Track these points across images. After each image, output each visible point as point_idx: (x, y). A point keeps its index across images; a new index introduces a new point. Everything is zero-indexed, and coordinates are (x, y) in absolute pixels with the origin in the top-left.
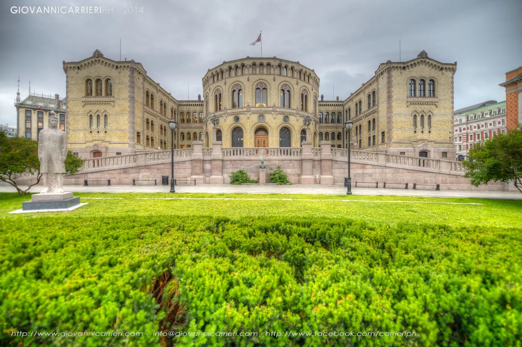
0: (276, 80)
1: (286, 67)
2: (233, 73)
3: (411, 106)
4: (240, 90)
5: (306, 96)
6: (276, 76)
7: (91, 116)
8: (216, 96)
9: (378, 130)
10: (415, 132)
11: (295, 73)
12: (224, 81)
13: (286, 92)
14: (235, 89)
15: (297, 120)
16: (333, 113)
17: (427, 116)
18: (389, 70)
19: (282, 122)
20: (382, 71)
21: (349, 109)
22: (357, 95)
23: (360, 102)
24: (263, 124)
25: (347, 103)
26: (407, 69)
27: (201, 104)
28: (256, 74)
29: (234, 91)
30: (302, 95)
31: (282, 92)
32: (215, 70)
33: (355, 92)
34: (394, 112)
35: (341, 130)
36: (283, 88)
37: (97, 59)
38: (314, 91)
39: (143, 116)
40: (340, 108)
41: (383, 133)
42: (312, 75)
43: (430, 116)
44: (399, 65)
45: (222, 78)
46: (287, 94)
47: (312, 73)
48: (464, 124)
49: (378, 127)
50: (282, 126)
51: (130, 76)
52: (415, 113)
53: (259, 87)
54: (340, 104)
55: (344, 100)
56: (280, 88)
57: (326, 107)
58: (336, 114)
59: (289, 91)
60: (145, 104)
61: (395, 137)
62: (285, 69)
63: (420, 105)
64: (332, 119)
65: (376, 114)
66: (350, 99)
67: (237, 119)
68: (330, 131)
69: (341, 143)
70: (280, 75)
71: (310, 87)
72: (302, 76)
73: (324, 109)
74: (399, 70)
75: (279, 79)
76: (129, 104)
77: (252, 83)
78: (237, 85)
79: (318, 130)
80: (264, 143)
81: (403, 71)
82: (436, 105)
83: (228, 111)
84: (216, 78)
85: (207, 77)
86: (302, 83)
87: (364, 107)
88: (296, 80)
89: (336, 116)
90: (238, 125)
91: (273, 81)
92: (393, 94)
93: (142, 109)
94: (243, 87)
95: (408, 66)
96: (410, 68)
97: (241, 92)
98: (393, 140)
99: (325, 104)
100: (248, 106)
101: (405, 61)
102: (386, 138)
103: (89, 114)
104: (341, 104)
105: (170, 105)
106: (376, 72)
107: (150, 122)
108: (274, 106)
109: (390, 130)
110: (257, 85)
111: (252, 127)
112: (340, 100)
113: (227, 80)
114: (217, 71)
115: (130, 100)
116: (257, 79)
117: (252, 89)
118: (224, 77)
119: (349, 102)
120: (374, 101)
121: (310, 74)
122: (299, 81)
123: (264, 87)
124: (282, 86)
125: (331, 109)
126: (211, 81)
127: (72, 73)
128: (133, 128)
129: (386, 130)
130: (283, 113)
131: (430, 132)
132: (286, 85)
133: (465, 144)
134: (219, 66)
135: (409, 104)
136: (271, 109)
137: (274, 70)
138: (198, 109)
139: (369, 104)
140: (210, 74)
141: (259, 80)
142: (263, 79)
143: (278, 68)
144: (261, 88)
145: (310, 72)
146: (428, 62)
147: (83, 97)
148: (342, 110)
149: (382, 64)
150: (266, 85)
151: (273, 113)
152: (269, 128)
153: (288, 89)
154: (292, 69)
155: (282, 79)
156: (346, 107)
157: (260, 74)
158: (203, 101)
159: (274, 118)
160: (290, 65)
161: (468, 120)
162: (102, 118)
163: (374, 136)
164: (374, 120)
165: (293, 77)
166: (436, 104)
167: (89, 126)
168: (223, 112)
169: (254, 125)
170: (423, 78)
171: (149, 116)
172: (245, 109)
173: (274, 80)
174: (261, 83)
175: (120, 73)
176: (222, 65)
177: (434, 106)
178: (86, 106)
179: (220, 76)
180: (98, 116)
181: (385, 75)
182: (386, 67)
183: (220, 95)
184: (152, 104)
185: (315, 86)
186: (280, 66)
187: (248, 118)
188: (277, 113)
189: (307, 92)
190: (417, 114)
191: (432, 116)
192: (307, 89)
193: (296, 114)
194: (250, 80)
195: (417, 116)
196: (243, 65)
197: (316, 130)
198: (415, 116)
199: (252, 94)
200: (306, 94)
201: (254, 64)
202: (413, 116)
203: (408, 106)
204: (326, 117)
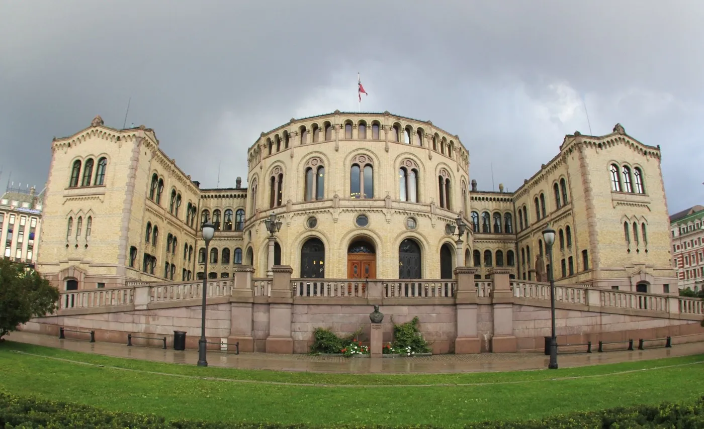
0: (390, 150)
1: (408, 129)
2: (309, 137)
3: (619, 207)
4: (320, 167)
5: (447, 181)
6: (390, 144)
7: (71, 218)
8: (273, 179)
9: (576, 247)
10: (629, 251)
11: (425, 140)
12: (288, 152)
13: (410, 171)
14: (310, 165)
15: (433, 226)
16: (497, 214)
17: (641, 225)
18: (579, 146)
19: (405, 229)
20: (570, 146)
21: (525, 208)
22: (536, 183)
23: (542, 196)
24: (366, 232)
25: (519, 196)
26: (603, 148)
27: (241, 193)
28: (351, 139)
29: (309, 169)
30: (440, 178)
31: (402, 172)
32: (274, 134)
33: (532, 178)
34: (598, 216)
35: (512, 247)
36: (405, 166)
37: (94, 129)
38: (461, 172)
39: (143, 217)
40: (508, 206)
41: (585, 252)
42: (456, 144)
44: (593, 141)
45: (287, 146)
46: (412, 176)
47: (455, 141)
48: (676, 239)
49: (576, 241)
50: (403, 237)
51: (134, 151)
52: (625, 219)
53: (357, 162)
54: (507, 197)
55: (513, 191)
56: (398, 166)
57: (483, 203)
58: (503, 215)
59: (415, 171)
60: (148, 196)
61: (602, 260)
62: (406, 133)
63: (630, 207)
64: (496, 226)
65: (570, 218)
66: (524, 190)
67: (312, 222)
68: (493, 247)
69: (515, 272)
70: (398, 141)
71: (452, 165)
72: (439, 145)
73: (481, 206)
74: (594, 148)
75: (395, 149)
76: (125, 197)
77: (344, 156)
78: (315, 158)
79: (471, 245)
80: (367, 271)
81: (599, 150)
82: (648, 208)
83: (296, 208)
84: (274, 147)
85: (259, 146)
86: (437, 158)
87: (550, 205)
88: (427, 151)
89: (503, 219)
90: (314, 233)
91: (384, 151)
92: (591, 185)
93: (143, 206)
94: (326, 162)
95: (604, 143)
96: (608, 146)
97: (321, 171)
98: (601, 266)
99: (481, 197)
100: (335, 197)
101: (599, 135)
102: (589, 262)
103: (69, 217)
104: (510, 198)
105: (188, 197)
106: (561, 147)
107: (153, 227)
108: (388, 197)
109: (595, 247)
110: (355, 158)
111: (343, 238)
112: (505, 191)
113: (296, 150)
114: (277, 136)
115: (128, 191)
116: (354, 148)
117: (344, 165)
118: (290, 144)
119: (522, 194)
120: (564, 195)
121: (451, 142)
122: (433, 154)
123: (367, 162)
124: (402, 163)
125: (491, 206)
126: (265, 152)
127: (60, 153)
128: (127, 238)
129: (588, 248)
130: (405, 212)
131: (646, 251)
132: (409, 160)
133: (681, 270)
134: (283, 127)
135: (615, 202)
136: (382, 203)
137: (386, 134)
138: (235, 204)
139: (557, 200)
140: (263, 141)
141: (358, 149)
142: (365, 149)
143: (394, 130)
144: (362, 165)
145: (452, 139)
146: (628, 142)
147: (66, 189)
148: (512, 209)
149: (568, 136)
150: (370, 158)
151: (385, 210)
152: (377, 240)
153: (414, 167)
154: (420, 132)
155: (400, 149)
156: (519, 204)
157: (359, 140)
158: (245, 190)
159: (388, 221)
160: (415, 127)
161: (680, 234)
162: (85, 221)
163: (571, 258)
164: (568, 228)
165: (421, 146)
166: (648, 205)
167: (66, 236)
168: (284, 209)
169: (348, 233)
170: (626, 164)
171: (153, 216)
172: (329, 204)
173: (387, 151)
174: (362, 155)
175: (120, 147)
176: (288, 124)
177: (647, 210)
178: (67, 202)
179: (283, 144)
180: (80, 218)
181: (576, 153)
182: (574, 142)
183: (281, 176)
184: (159, 195)
185: (463, 163)
186: (397, 127)
187: (335, 221)
188: (393, 211)
189: (449, 175)
190: (628, 221)
191: (646, 225)
192: (448, 169)
193: (430, 215)
194: (340, 150)
195: (629, 224)
196: (328, 125)
197: (468, 245)
198: (626, 224)
199: (343, 175)
200: (447, 177)
201: (349, 123)
202: (623, 224)
203: (614, 208)
204: (485, 222)
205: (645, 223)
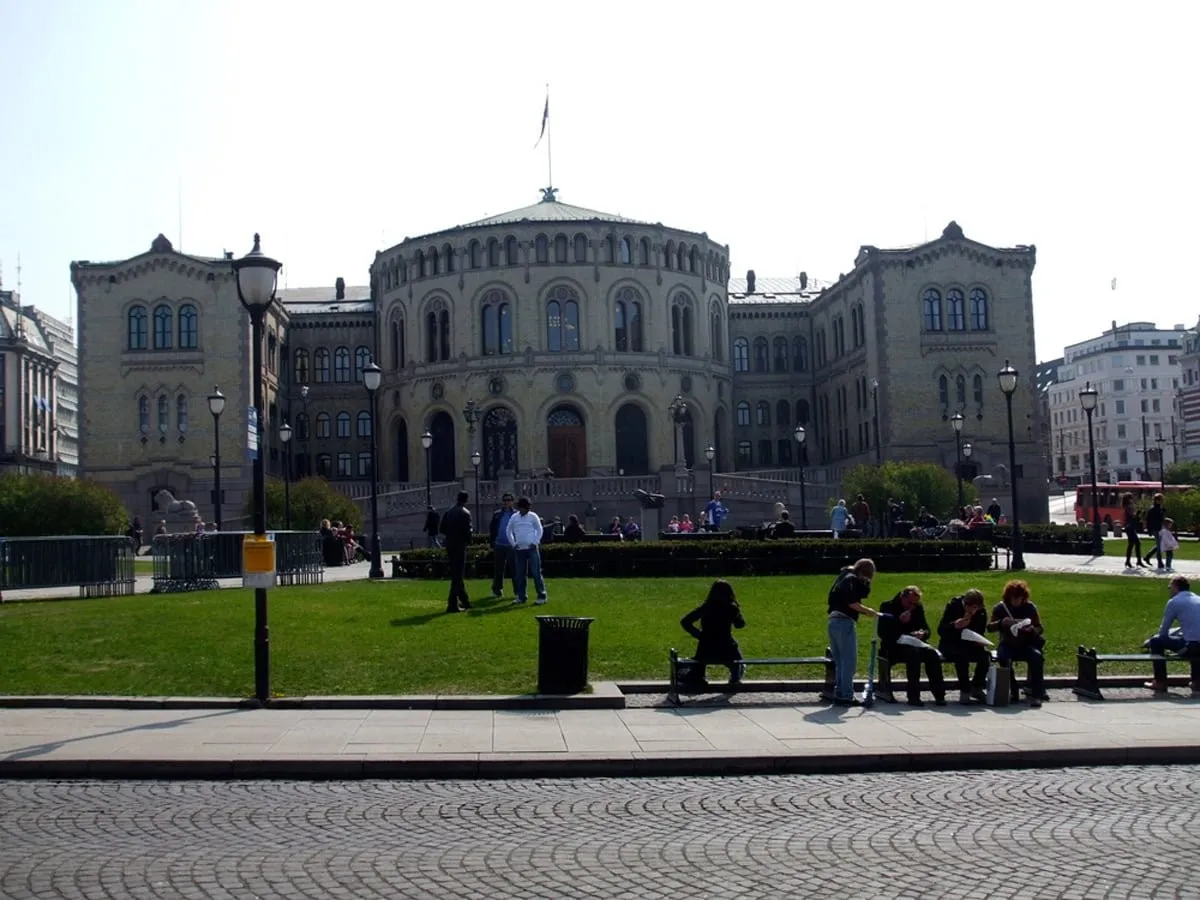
0: (601, 278)
1: (628, 241)
2: (483, 257)
3: (932, 356)
4: (503, 305)
5: (687, 311)
6: (600, 268)
7: (143, 400)
8: (432, 317)
10: (945, 417)
11: (653, 255)
12: (455, 277)
13: (629, 307)
14: (488, 302)
15: (663, 384)
16: (780, 341)
17: (972, 378)
19: (622, 391)
20: (866, 263)
23: (841, 320)
24: (571, 398)
25: (817, 311)
26: (917, 266)
27: (360, 320)
28: (546, 264)
29: (486, 308)
30: (675, 309)
31: (619, 308)
32: (427, 244)
34: (893, 371)
36: (622, 299)
37: (161, 258)
38: (712, 289)
40: (800, 325)
42: (702, 249)
43: (977, 377)
44: (897, 258)
45: (449, 267)
46: (631, 312)
47: (700, 244)
50: (621, 401)
52: (940, 373)
53: (556, 298)
54: (799, 311)
56: (612, 299)
57: (756, 321)
58: (791, 342)
59: (636, 305)
61: (897, 432)
62: (624, 246)
63: (954, 353)
65: (865, 367)
66: (820, 303)
67: (497, 386)
68: (773, 396)
70: (612, 262)
71: (695, 284)
72: (674, 258)
73: (750, 327)
74: (899, 268)
75: (610, 275)
77: (537, 289)
78: (495, 292)
80: (573, 451)
82: (991, 351)
83: (473, 364)
84: (429, 266)
85: (400, 257)
86: (671, 279)
88: (655, 272)
89: (791, 349)
90: (499, 400)
91: (593, 280)
92: (886, 327)
94: (512, 298)
95: (917, 259)
96: (926, 262)
97: (505, 310)
98: (893, 440)
99: (753, 312)
100: (529, 349)
103: (138, 396)
104: (804, 310)
106: (856, 260)
108: (599, 348)
109: (885, 414)
110: (551, 292)
113: (466, 276)
114: (433, 248)
115: (243, 358)
116: (552, 277)
117: (539, 304)
118: (455, 265)
120: (862, 330)
121: (694, 246)
122: (665, 274)
123: (569, 297)
124: (618, 295)
125: (773, 327)
126: (414, 270)
127: (94, 291)
130: (622, 367)
131: (980, 417)
132: (628, 289)
134: (441, 234)
135: (925, 349)
136: (591, 358)
137: (596, 253)
139: (856, 334)
141: (557, 279)
142: (565, 278)
143: (607, 245)
144: (560, 301)
145: (695, 242)
146: (967, 249)
147: (120, 353)
148: (807, 329)
150: (573, 292)
151: (595, 367)
152: (587, 409)
153: (635, 299)
154: (644, 244)
155: (618, 273)
157: (558, 263)
159: (601, 383)
160: (638, 236)
162: (172, 403)
163: (867, 424)
165: (646, 264)
166: (992, 347)
167: (138, 426)
168: (455, 366)
169: (548, 400)
170: (957, 285)
172: (519, 360)
173: (597, 280)
174: (562, 288)
175: (217, 290)
177: (987, 354)
178: (131, 374)
179: (444, 264)
180: (162, 398)
183: (445, 314)
185: (715, 272)
186: (611, 239)
187: (530, 384)
188: (607, 367)
189: (689, 301)
190: (947, 375)
191: (983, 379)
192: (689, 293)
193: (658, 369)
194: (531, 281)
195: (949, 379)
196: (510, 239)
197: (721, 401)
198: (943, 379)
199: (537, 318)
200: (685, 305)
201: (542, 237)
202: (938, 378)
203: (923, 356)
204: (760, 353)
205: (982, 374)
